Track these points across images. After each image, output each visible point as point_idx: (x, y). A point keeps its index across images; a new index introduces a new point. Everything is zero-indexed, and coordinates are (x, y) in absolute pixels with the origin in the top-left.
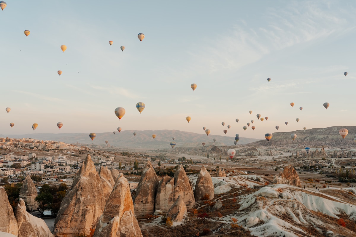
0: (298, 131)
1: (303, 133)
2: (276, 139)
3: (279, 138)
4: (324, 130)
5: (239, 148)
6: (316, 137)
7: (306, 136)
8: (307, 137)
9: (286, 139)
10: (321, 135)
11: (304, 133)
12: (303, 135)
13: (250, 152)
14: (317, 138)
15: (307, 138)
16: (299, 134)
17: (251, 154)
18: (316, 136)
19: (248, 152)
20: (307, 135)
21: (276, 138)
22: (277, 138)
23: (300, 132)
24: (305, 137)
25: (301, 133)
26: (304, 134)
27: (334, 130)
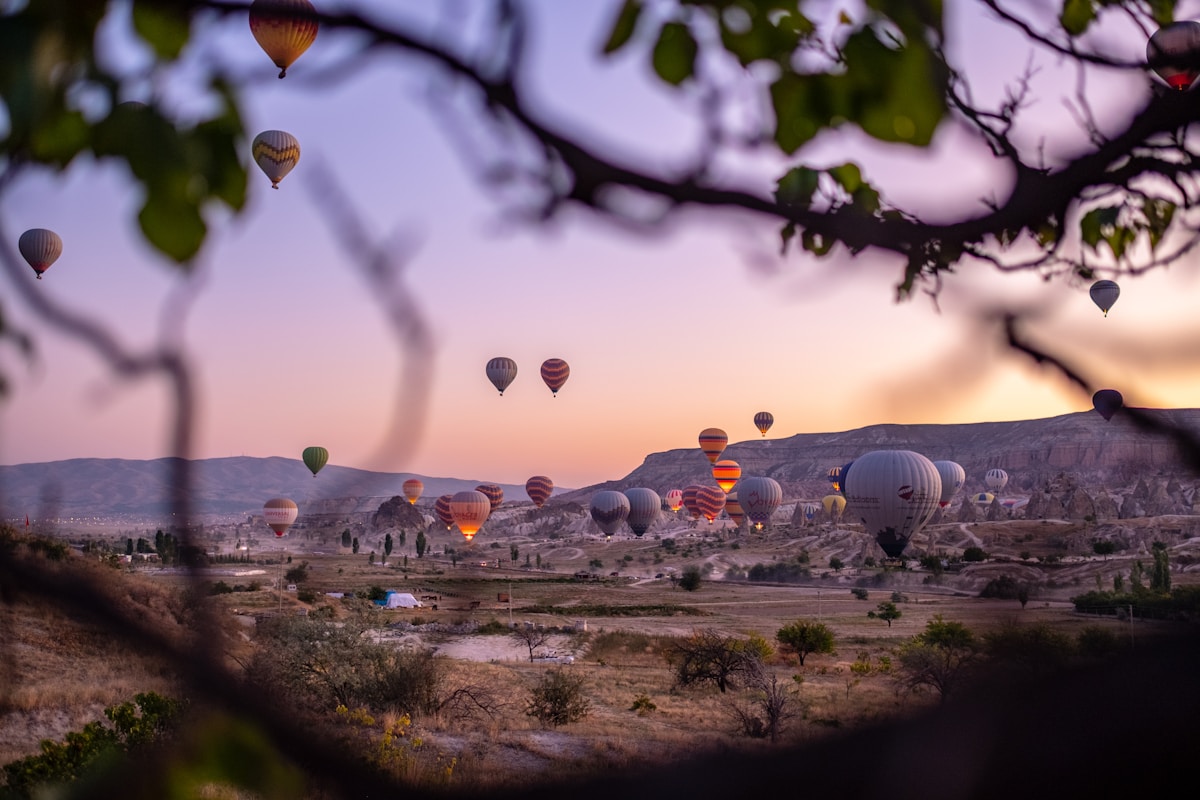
0: (743, 445)
1: (763, 450)
2: (661, 476)
3: (673, 470)
4: (838, 438)
5: (510, 511)
6: (811, 467)
7: (774, 463)
8: (779, 466)
9: (699, 474)
10: (828, 458)
11: (766, 451)
12: (762, 458)
13: (551, 521)
14: (814, 470)
15: (779, 471)
16: (748, 455)
17: (557, 526)
18: (812, 461)
19: (544, 519)
20: (779, 459)
21: (660, 471)
22: (664, 471)
23: (751, 449)
24: (769, 467)
25: (755, 450)
26: (767, 454)
27: (878, 437)
